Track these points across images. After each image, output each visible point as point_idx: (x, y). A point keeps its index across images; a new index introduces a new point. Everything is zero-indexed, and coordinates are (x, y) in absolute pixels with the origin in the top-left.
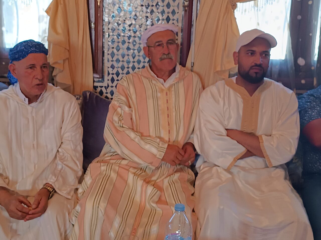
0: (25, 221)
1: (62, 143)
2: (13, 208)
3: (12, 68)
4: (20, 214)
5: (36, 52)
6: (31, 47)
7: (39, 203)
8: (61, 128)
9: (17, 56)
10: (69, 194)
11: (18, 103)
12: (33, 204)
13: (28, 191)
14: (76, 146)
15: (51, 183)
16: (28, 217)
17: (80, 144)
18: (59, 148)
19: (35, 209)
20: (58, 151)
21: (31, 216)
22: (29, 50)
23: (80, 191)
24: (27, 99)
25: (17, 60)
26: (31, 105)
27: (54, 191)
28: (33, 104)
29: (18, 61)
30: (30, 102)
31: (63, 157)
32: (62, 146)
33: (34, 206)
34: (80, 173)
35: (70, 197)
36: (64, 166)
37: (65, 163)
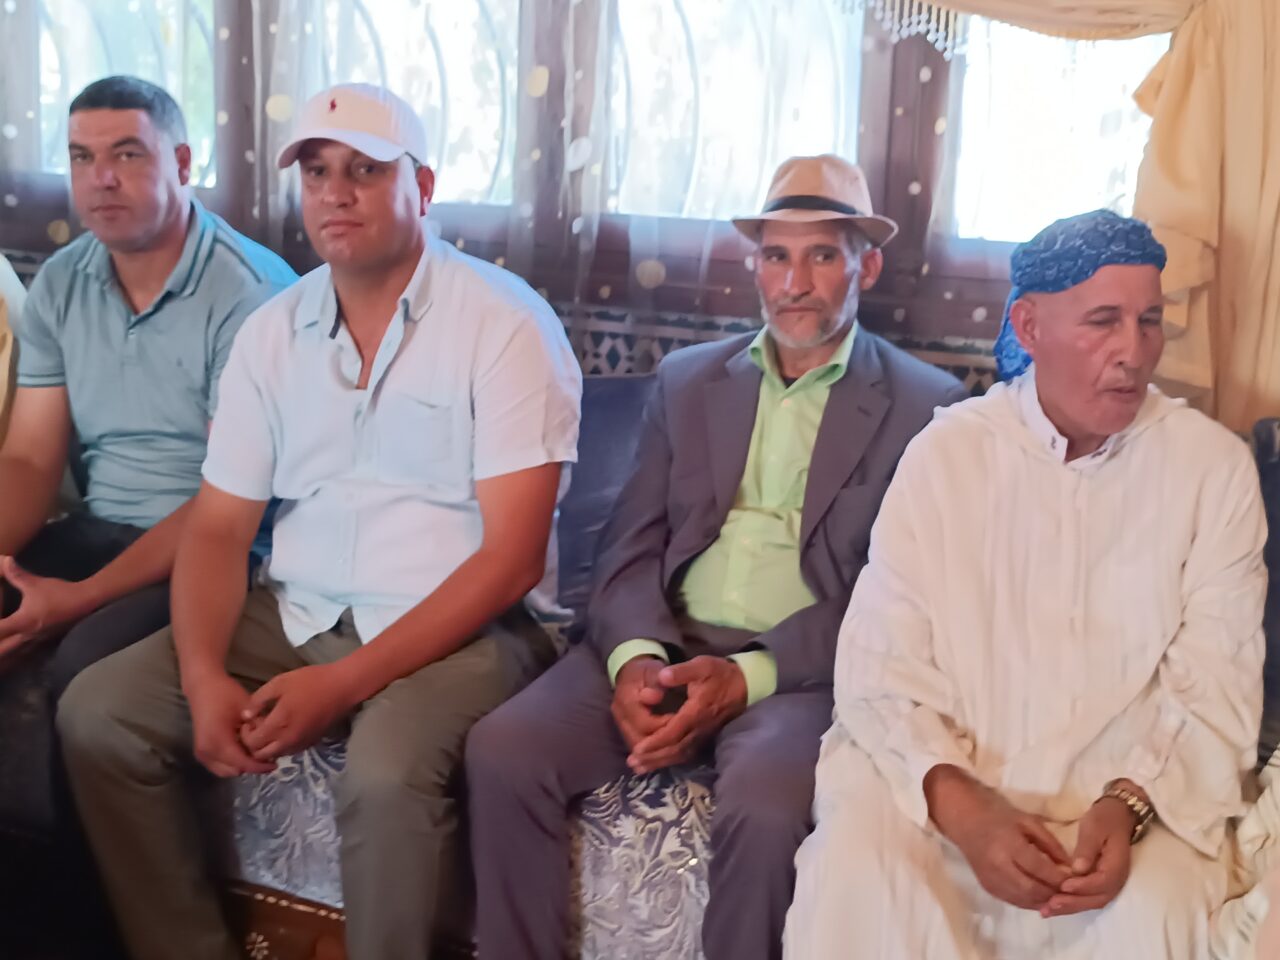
0: (1045, 916)
1: (1183, 625)
2: (999, 855)
3: (1023, 315)
4: (1027, 883)
5: (1129, 260)
6: (1111, 240)
7: (1099, 855)
8: (1184, 565)
9: (1051, 273)
10: (1207, 833)
11: (1024, 451)
12: (1078, 853)
13: (1045, 800)
14: (1240, 645)
15: (1139, 782)
16: (1056, 901)
17: (1253, 636)
18: (1172, 643)
19: (1084, 874)
20: (1165, 657)
21: (1068, 899)
22: (1103, 250)
23: (1248, 830)
24: (1063, 443)
25: (1050, 289)
26: (1074, 463)
27: (1151, 815)
28: (1083, 463)
29: (1054, 291)
30: (1072, 453)
31: (1185, 684)
32: (1184, 637)
33: (1079, 865)
34: (1251, 759)
35: (1211, 850)
36: (1190, 718)
37: (1194, 706)
